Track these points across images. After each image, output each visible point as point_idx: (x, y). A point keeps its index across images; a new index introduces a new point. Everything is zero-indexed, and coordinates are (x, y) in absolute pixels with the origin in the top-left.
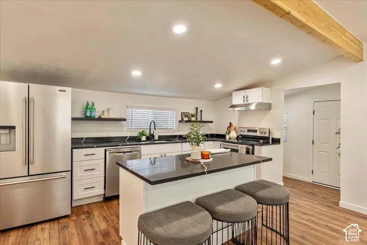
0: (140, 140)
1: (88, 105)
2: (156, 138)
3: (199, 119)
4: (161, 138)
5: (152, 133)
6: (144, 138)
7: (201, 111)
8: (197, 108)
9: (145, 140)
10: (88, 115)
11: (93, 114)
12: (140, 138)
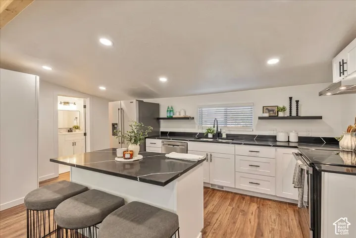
0: (207, 137)
1: (168, 108)
2: (224, 136)
3: (294, 114)
4: (229, 137)
5: (219, 130)
6: (210, 135)
7: (297, 102)
8: (291, 99)
9: (212, 137)
10: (169, 116)
11: (172, 115)
12: (207, 135)
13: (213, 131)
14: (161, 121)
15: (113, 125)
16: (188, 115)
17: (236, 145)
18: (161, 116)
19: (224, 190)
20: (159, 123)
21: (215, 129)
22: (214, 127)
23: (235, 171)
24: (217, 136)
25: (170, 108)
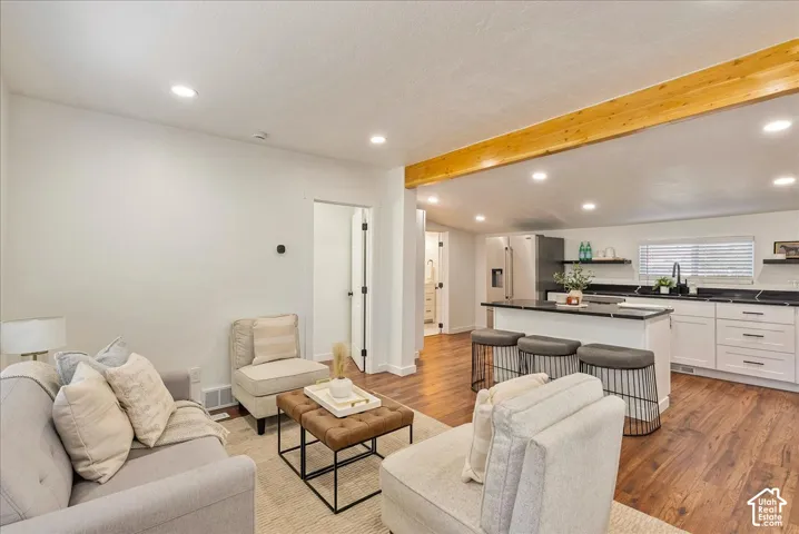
0: (657, 292)
1: (582, 246)
2: (693, 291)
4: (703, 292)
5: (683, 282)
6: (664, 290)
9: (667, 292)
10: (583, 257)
11: (588, 256)
12: (659, 289)
13: (670, 283)
14: (567, 266)
15: (494, 272)
16: (620, 256)
17: (718, 304)
18: (567, 258)
19: (694, 373)
20: (563, 270)
21: (675, 280)
22: (674, 276)
23: (716, 344)
24: (680, 291)
25: (585, 245)
